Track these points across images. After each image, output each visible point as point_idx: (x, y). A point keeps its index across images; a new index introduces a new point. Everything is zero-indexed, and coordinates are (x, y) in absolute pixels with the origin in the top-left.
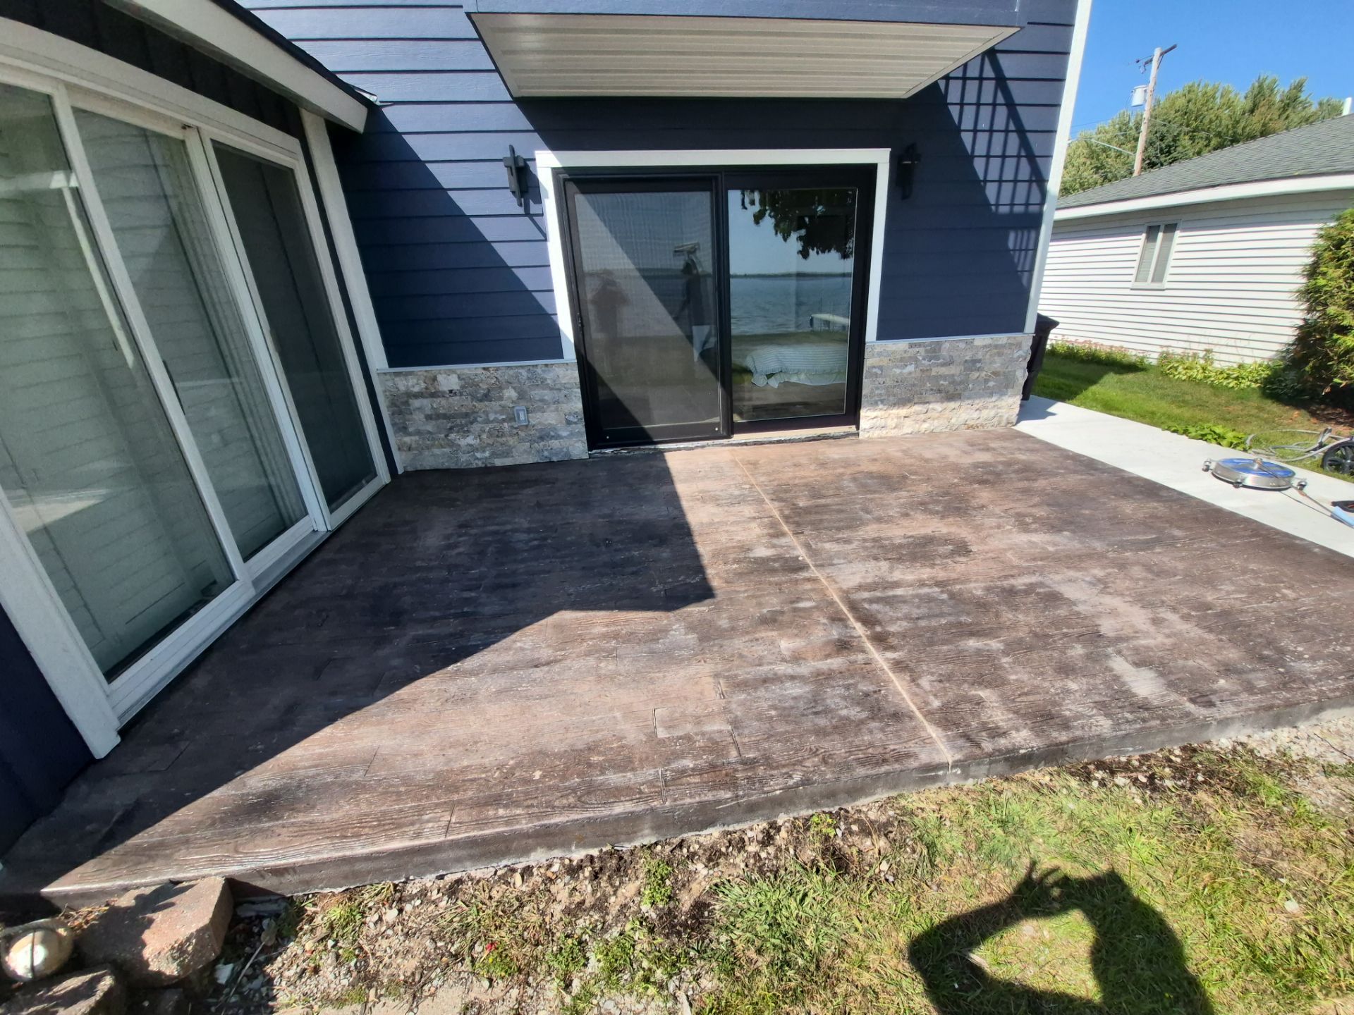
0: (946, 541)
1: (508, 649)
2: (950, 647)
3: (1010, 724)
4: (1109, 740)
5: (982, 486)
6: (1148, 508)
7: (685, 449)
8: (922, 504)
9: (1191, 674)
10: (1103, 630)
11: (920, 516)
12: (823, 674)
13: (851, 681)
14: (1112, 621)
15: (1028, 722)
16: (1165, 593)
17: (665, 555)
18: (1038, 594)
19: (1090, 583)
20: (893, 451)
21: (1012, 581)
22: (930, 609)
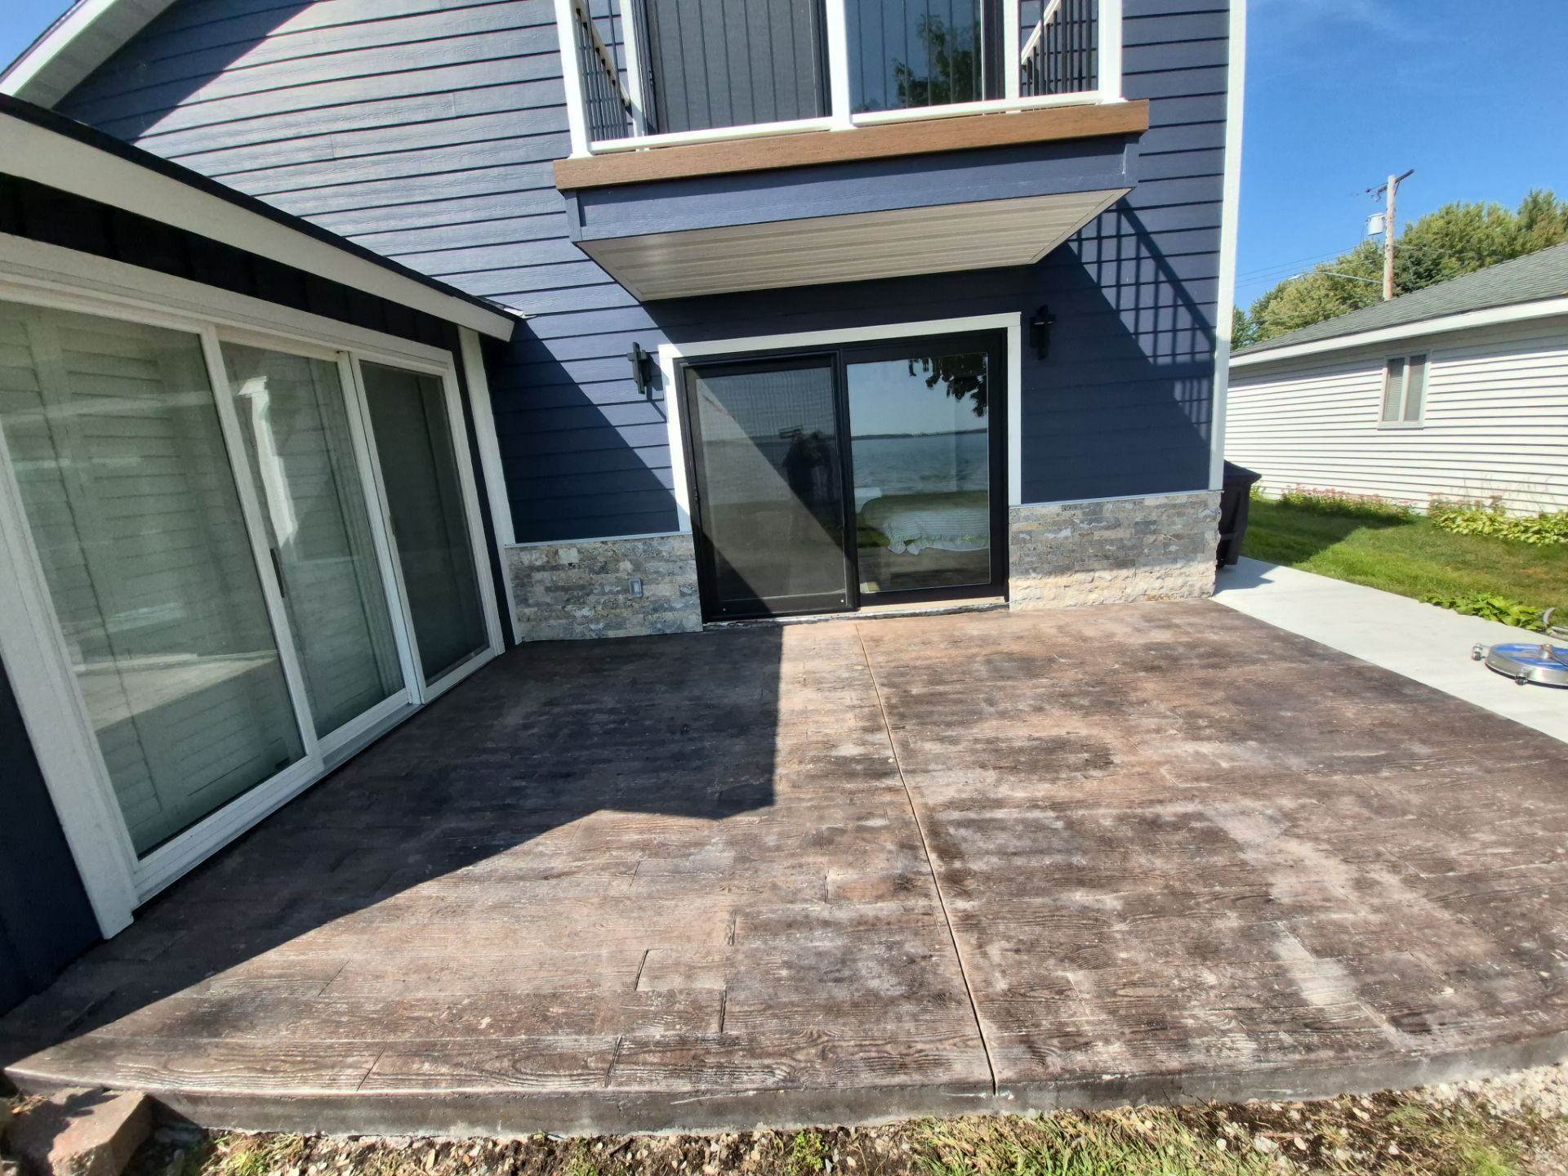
0: (1083, 746)
1: (526, 853)
2: (1047, 900)
3: (1099, 1029)
4: (1248, 1073)
5: (1150, 675)
6: (1379, 711)
7: (807, 622)
8: (1063, 696)
9: (1403, 975)
10: (1275, 893)
11: (1057, 712)
12: (866, 923)
13: (898, 938)
14: (1293, 880)
15: (1127, 1031)
16: (1384, 840)
17: (738, 748)
18: (1191, 830)
19: (1271, 818)
20: (1048, 628)
21: (1159, 809)
22: (1035, 841)
